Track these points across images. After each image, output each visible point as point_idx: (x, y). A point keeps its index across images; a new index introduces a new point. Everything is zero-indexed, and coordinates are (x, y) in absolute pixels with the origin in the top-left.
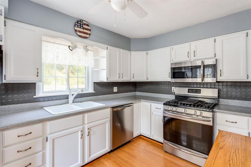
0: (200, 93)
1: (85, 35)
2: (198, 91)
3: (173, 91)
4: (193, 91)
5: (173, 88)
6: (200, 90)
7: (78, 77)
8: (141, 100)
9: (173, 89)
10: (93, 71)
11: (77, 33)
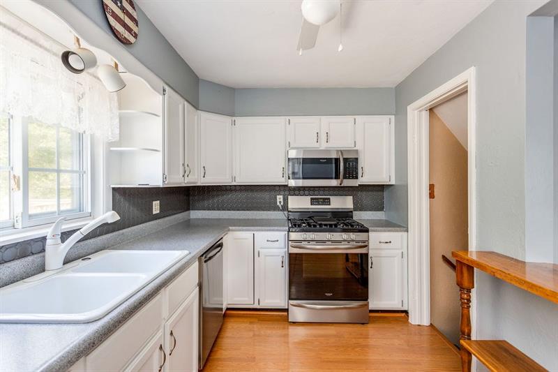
0: (329, 204)
1: (126, 34)
2: (327, 202)
3: (278, 204)
4: (318, 202)
5: (280, 199)
6: (329, 199)
7: (59, 171)
8: (231, 228)
9: (278, 200)
10: (110, 155)
11: (108, 16)
